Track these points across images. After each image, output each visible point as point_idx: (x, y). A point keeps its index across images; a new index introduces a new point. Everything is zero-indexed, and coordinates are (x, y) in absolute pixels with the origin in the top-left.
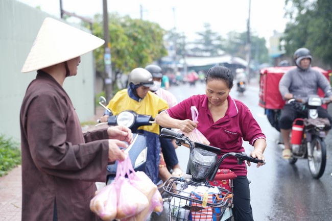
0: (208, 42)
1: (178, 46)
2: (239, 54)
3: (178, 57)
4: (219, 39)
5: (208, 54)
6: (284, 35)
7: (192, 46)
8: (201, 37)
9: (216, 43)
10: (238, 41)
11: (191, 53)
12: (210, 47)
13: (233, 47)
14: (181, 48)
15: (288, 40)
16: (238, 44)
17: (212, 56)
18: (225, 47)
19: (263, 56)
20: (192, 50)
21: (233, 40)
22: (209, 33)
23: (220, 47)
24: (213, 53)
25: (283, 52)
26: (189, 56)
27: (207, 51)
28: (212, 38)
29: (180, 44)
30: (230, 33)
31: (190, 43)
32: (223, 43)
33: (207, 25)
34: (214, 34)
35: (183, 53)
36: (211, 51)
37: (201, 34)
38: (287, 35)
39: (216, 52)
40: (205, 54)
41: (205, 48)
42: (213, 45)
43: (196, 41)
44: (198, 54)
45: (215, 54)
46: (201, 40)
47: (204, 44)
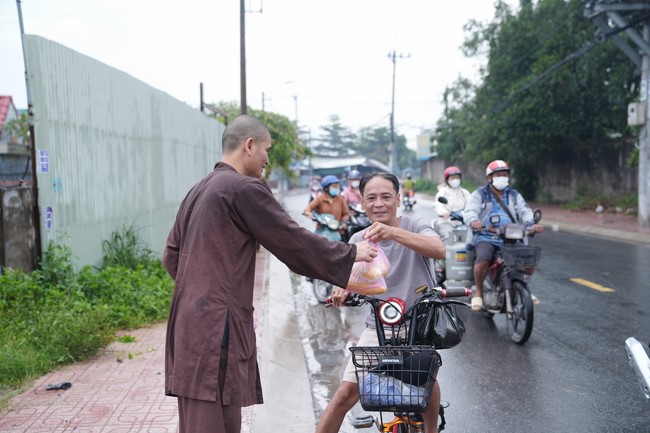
0: (335, 139)
2: (374, 154)
3: (300, 157)
4: (350, 135)
5: (336, 154)
6: (434, 134)
7: (316, 144)
8: (328, 133)
9: (348, 140)
10: (373, 138)
11: (314, 152)
12: (339, 146)
13: (367, 145)
15: (441, 140)
16: (372, 142)
17: (340, 157)
18: (357, 145)
19: (403, 158)
20: (316, 148)
21: (365, 136)
22: (337, 127)
23: (350, 145)
24: (342, 154)
25: (435, 154)
27: (334, 150)
28: (342, 134)
29: (302, 141)
30: (362, 131)
31: (313, 140)
32: (354, 141)
33: (335, 118)
34: (343, 129)
36: (339, 150)
37: (326, 129)
38: (440, 134)
39: (346, 152)
40: (332, 154)
41: (332, 146)
42: (341, 143)
43: (321, 138)
44: (323, 153)
45: (344, 154)
46: (328, 136)
47: (331, 142)
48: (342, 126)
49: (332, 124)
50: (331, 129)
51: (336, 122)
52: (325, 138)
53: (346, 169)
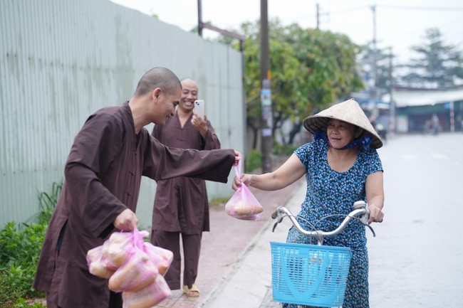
0: (434, 64)
1: (380, 72)
3: (379, 91)
4: (456, 58)
5: (435, 85)
7: (405, 72)
8: (422, 56)
9: (453, 64)
11: (402, 83)
12: (439, 73)
14: (386, 74)
17: (442, 89)
20: (404, 78)
22: (436, 47)
23: (457, 72)
24: (444, 83)
26: (399, 89)
27: (431, 79)
28: (444, 56)
29: (383, 69)
31: (401, 66)
33: (435, 34)
34: (446, 49)
35: (388, 83)
36: (440, 79)
37: (421, 50)
39: (451, 81)
40: (428, 85)
41: (429, 75)
42: (444, 69)
43: (413, 63)
44: (414, 85)
45: (447, 85)
46: (423, 60)
47: (427, 68)
48: (444, 44)
49: (429, 42)
50: (428, 49)
51: (436, 40)
52: (418, 63)
53: (447, 106)
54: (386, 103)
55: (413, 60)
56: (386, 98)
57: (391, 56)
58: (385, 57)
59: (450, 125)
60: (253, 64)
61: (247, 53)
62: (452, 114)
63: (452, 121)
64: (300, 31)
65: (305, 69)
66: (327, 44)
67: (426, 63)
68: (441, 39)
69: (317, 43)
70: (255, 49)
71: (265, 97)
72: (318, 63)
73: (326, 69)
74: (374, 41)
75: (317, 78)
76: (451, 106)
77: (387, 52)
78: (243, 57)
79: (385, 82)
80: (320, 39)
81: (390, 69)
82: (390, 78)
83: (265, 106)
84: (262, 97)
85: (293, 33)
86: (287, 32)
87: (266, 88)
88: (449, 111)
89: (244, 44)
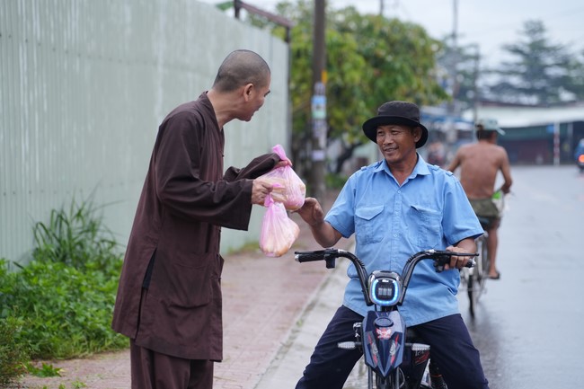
0: (533, 70)
1: (460, 79)
3: (459, 105)
4: (565, 63)
5: (534, 100)
7: (493, 80)
8: (517, 58)
9: (560, 72)
11: (489, 95)
12: (540, 84)
14: (468, 83)
17: (543, 105)
18: (579, 82)
20: (493, 89)
22: (538, 47)
23: (564, 82)
24: (547, 98)
26: (486, 103)
27: (529, 92)
28: (549, 60)
29: (464, 74)
31: (488, 72)
32: (573, 74)
33: (535, 28)
34: (552, 50)
35: (470, 95)
36: (542, 92)
37: (516, 51)
39: (556, 95)
40: (525, 99)
41: (526, 85)
42: (546, 77)
43: (505, 69)
44: (507, 98)
45: (551, 100)
46: (518, 64)
47: (525, 76)
48: (550, 43)
49: (527, 39)
50: (527, 50)
51: (538, 37)
52: (513, 68)
53: (550, 130)
54: (468, 123)
55: (505, 64)
56: (468, 116)
57: (477, 57)
58: (466, 58)
59: (553, 155)
60: (303, 61)
61: (295, 46)
62: (557, 141)
63: (557, 150)
64: (357, 17)
65: (371, 72)
66: (397, 36)
67: (523, 69)
68: (546, 35)
69: (382, 35)
70: (304, 40)
71: (318, 108)
72: (389, 63)
73: (401, 71)
74: (454, 36)
75: (387, 84)
76: (556, 130)
77: (471, 51)
78: (290, 51)
79: (467, 94)
80: (386, 29)
81: (475, 75)
82: (474, 88)
83: (317, 120)
84: (314, 106)
85: (348, 20)
86: (340, 18)
87: (320, 94)
88: (552, 136)
89: (291, 33)
